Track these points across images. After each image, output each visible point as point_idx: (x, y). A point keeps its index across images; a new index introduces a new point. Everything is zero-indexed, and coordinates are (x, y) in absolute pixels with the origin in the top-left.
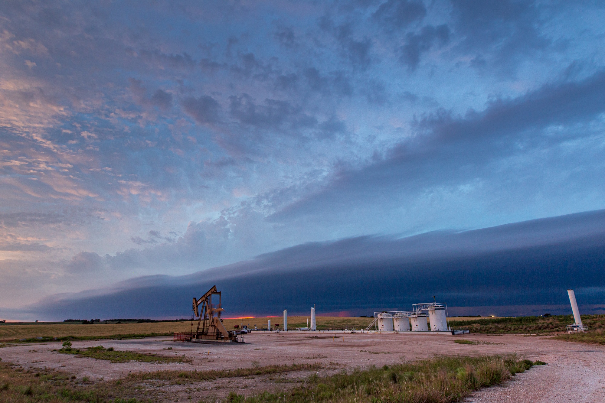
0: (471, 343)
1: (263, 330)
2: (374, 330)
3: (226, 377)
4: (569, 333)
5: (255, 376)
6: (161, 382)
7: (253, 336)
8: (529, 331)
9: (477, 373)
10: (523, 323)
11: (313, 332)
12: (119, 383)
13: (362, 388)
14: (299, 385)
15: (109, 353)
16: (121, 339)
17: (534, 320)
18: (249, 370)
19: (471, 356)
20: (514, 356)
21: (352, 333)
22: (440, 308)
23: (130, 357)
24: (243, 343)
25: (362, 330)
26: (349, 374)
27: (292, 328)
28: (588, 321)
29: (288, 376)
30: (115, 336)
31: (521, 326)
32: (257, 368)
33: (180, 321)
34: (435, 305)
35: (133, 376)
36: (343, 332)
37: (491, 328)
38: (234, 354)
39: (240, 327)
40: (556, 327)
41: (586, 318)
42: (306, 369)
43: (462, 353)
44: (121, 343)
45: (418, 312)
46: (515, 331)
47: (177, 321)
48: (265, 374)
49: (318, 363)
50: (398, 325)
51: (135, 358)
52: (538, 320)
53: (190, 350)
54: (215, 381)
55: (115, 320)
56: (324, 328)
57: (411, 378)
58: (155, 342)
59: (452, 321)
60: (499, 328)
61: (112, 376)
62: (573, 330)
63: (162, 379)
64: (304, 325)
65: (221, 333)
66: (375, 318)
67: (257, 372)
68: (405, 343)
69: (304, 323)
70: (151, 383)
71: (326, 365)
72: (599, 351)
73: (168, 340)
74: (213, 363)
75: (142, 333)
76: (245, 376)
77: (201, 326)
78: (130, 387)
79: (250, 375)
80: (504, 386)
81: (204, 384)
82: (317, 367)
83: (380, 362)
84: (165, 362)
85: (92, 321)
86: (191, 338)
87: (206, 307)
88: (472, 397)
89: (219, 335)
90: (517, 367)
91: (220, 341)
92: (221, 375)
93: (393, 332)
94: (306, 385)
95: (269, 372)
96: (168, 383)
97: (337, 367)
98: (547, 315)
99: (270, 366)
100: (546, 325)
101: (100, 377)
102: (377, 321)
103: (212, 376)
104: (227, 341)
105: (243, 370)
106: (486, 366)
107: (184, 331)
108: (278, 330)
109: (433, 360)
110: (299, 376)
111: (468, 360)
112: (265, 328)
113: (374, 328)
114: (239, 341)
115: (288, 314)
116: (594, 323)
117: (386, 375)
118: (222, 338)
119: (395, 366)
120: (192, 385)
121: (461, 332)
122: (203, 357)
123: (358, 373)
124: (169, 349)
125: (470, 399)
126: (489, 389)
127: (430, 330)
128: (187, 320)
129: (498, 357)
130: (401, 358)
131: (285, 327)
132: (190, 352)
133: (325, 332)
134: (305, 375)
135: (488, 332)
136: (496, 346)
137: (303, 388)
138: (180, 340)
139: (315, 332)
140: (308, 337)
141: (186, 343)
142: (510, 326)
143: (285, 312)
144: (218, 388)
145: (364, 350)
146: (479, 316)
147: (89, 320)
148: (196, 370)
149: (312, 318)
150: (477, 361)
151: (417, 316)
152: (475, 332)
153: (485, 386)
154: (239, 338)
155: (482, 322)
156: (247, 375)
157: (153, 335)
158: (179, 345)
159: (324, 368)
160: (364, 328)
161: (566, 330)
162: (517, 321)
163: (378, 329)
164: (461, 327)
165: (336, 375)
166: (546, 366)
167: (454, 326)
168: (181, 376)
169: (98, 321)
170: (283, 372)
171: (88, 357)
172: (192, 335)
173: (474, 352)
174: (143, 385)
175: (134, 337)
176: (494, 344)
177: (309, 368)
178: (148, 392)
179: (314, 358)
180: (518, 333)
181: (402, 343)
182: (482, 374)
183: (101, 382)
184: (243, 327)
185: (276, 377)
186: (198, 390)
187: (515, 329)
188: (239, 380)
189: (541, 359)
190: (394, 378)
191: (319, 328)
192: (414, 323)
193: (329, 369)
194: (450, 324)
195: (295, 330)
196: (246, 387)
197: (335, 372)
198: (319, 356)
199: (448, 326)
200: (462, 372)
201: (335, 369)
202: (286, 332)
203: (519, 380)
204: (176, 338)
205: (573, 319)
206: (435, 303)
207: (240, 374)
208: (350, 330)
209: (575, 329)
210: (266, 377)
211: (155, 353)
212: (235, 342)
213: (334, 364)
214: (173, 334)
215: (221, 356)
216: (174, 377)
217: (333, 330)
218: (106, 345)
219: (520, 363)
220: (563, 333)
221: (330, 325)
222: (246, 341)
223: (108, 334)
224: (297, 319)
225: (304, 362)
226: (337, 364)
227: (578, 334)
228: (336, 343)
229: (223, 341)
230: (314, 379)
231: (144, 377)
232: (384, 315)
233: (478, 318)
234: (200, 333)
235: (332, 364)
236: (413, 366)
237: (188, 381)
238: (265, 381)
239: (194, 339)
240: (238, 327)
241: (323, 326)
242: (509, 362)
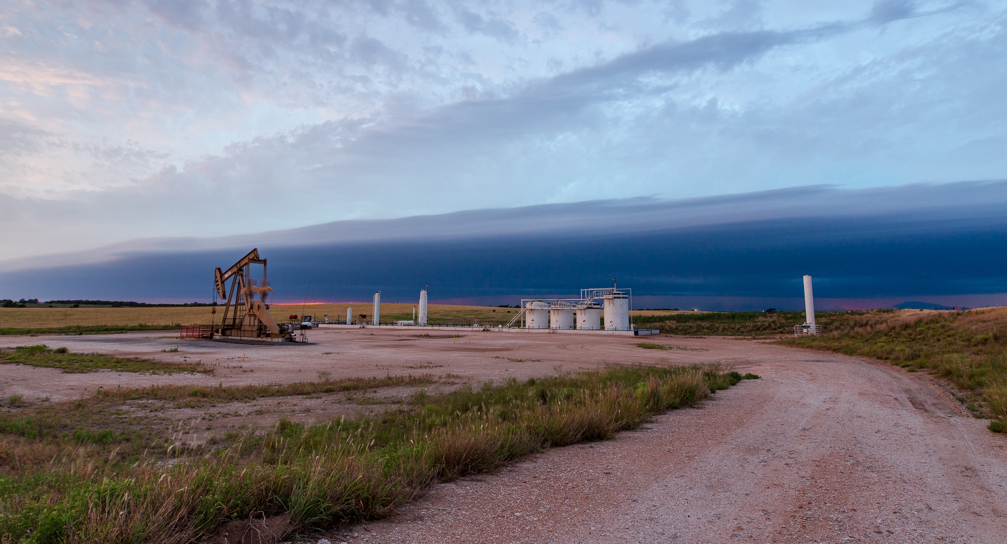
0: (661, 348)
1: (338, 324)
2: (519, 326)
3: (273, 395)
4: (796, 335)
5: (323, 394)
6: (158, 404)
7: (321, 332)
8: (743, 332)
9: (664, 389)
10: (736, 320)
11: (422, 328)
12: (80, 405)
13: (494, 410)
14: (394, 407)
15: (60, 356)
16: (81, 334)
17: (752, 317)
18: (313, 384)
19: (657, 366)
20: (717, 366)
21: (484, 330)
22: (621, 296)
23: (100, 364)
24: (304, 343)
25: (500, 326)
26: (475, 391)
27: (388, 320)
28: (824, 320)
29: (378, 395)
30: (69, 328)
31: (733, 325)
32: (327, 382)
33: (192, 305)
34: (615, 292)
35: (107, 394)
36: (470, 329)
37: (691, 327)
38: (288, 360)
39: (299, 317)
40: (780, 328)
41: (821, 316)
42: (407, 383)
43: (645, 362)
44: (81, 341)
45: (588, 301)
46: (724, 332)
47: (186, 305)
48: (340, 391)
49: (426, 375)
50: (557, 320)
51: (109, 365)
52: (758, 317)
53: (209, 353)
54: (254, 402)
55: (69, 302)
56: (441, 322)
57: (568, 397)
58: (147, 340)
59: (637, 317)
60: (703, 328)
61: (66, 395)
62: (801, 332)
63: (161, 399)
64: (408, 317)
65: (266, 327)
66: (522, 309)
67: (326, 388)
68: (564, 347)
69: (408, 314)
70: (139, 406)
71: (440, 377)
72: (831, 361)
73: (171, 337)
74: (251, 374)
75: (121, 324)
76: (305, 394)
77: (230, 315)
78: (100, 412)
79: (314, 392)
80: (698, 408)
81: (236, 406)
82: (426, 381)
83: (523, 373)
84: (165, 373)
85: (23, 301)
86: (212, 335)
87: (239, 283)
88: (652, 422)
89: (262, 330)
90: (720, 381)
91: (264, 339)
92: (264, 392)
93: (547, 331)
94: (406, 408)
95: (347, 389)
96: (171, 405)
97: (457, 381)
98: (770, 311)
99: (349, 380)
100: (767, 324)
101: (44, 396)
102: (525, 313)
103: (249, 394)
104: (276, 340)
105: (303, 385)
106: (676, 381)
107: (199, 322)
108: (364, 324)
109: (603, 371)
110: (395, 394)
111: (651, 371)
112: (342, 319)
113: (518, 324)
114: (297, 340)
115: (382, 300)
116: (831, 323)
117: (531, 392)
118: (268, 335)
119: (546, 380)
120: (214, 409)
121: (649, 332)
122: (235, 364)
123: (488, 389)
124: (171, 351)
125: (649, 426)
126: (678, 411)
127: (603, 328)
128: (205, 305)
129: (696, 368)
130: (555, 369)
131: (376, 319)
132: (210, 356)
133: (441, 328)
134: (405, 393)
135: (687, 332)
136: (694, 352)
137: (401, 412)
138: (192, 336)
139: (425, 328)
140: (413, 336)
141: (203, 342)
142: (717, 325)
143: (377, 296)
144: (260, 413)
145: (501, 356)
146: (676, 310)
147: (16, 299)
148: (221, 385)
149: (422, 307)
150: (665, 373)
151: (585, 306)
152: (668, 332)
153: (673, 407)
154: (297, 335)
155: (679, 318)
156: (308, 393)
157: (142, 328)
158: (190, 345)
159: (436, 382)
160: (503, 323)
161: (793, 332)
162: (728, 317)
163: (524, 325)
164: (648, 325)
165: (455, 393)
166: (758, 381)
167: (638, 323)
168: (195, 394)
169: (34, 302)
170: (370, 388)
171: (18, 363)
172: (213, 329)
173: (663, 360)
174: (125, 408)
175: (106, 330)
176: (692, 350)
177: (413, 382)
178: (135, 419)
179: (421, 367)
180: (727, 335)
181: (559, 347)
182: (671, 391)
183: (46, 404)
184: (305, 318)
185: (359, 395)
186: (225, 416)
187: (724, 330)
188: (296, 399)
189: (753, 371)
190: (543, 396)
191: (431, 321)
192: (580, 318)
193: (445, 383)
194: (633, 320)
195: (392, 324)
196: (308, 410)
197: (453, 389)
198: (429, 365)
199: (630, 323)
200: (643, 388)
201: (453, 384)
202: (378, 327)
203: (720, 399)
204: (184, 334)
205: (805, 317)
206: (615, 289)
207: (298, 390)
208: (482, 325)
209: (805, 331)
210: (341, 396)
211: (146, 357)
212: (291, 341)
213: (453, 376)
214: (178, 327)
215: (265, 363)
216: (182, 396)
217: (454, 325)
218: (53, 343)
219: (724, 376)
220: (788, 336)
221: (450, 318)
222: (310, 340)
223: (55, 325)
224: (397, 308)
225: (406, 373)
226: (457, 377)
227: (808, 337)
228: (457, 346)
229: (269, 340)
230: (421, 399)
231: (127, 395)
232: (536, 305)
233: (675, 313)
234: (228, 326)
235: (449, 376)
236: (572, 380)
237: (206, 401)
238: (340, 402)
239: (217, 336)
240: (296, 317)
241: (438, 319)
242: (710, 375)
